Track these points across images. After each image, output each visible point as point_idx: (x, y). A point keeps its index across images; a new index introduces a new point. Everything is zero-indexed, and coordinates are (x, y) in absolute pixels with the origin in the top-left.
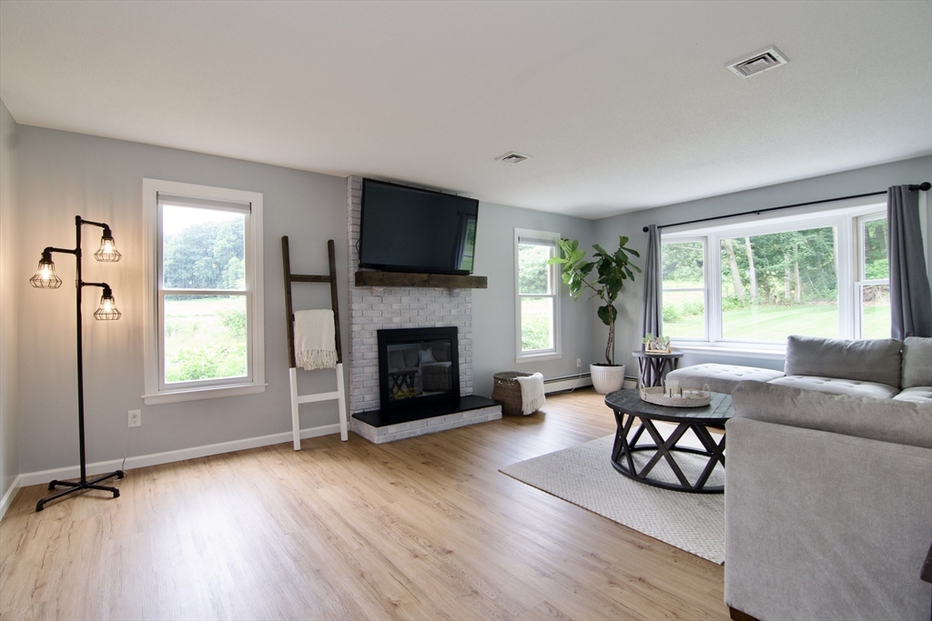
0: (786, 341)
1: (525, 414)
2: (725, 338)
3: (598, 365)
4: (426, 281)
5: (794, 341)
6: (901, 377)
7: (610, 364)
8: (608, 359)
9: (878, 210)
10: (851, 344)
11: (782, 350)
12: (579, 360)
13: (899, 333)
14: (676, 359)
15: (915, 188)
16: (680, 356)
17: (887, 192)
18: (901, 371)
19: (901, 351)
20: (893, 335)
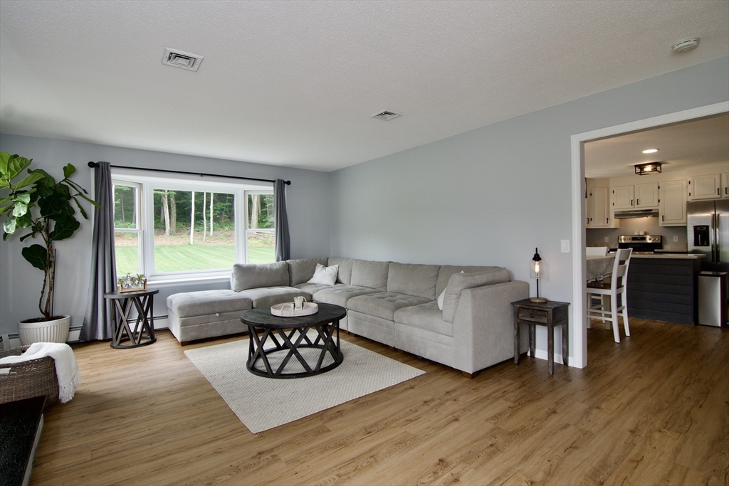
1: (65, 402)
3: (29, 322)
5: (238, 267)
6: (291, 280)
8: (46, 313)
10: (269, 266)
13: (281, 258)
14: (151, 295)
15: (285, 182)
16: (157, 292)
17: (274, 181)
18: (290, 278)
19: (289, 267)
20: (278, 260)
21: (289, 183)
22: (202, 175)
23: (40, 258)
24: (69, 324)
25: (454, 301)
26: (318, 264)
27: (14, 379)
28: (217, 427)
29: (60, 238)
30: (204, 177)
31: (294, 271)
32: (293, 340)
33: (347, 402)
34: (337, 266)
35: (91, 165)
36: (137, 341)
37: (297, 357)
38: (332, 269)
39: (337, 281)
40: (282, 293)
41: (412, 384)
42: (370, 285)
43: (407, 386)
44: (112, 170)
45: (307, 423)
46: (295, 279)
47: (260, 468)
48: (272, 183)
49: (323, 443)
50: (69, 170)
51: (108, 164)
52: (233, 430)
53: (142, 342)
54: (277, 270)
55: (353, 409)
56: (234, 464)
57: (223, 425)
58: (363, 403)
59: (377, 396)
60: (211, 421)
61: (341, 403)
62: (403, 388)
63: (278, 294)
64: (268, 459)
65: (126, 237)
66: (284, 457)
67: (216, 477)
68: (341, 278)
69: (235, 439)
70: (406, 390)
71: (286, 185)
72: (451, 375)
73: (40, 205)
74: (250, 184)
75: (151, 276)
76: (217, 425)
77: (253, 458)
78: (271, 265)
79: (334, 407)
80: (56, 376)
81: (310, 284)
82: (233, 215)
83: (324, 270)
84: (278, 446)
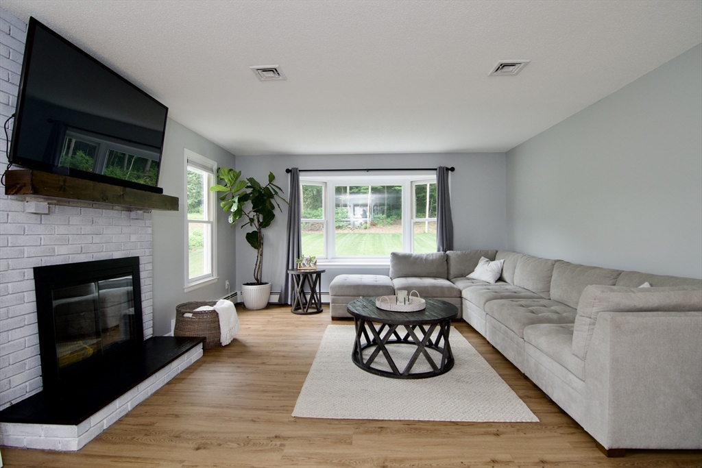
0: (390, 256)
1: (223, 344)
2: (337, 256)
3: (248, 284)
4: (120, 196)
5: (395, 255)
6: (448, 273)
7: (259, 283)
8: (257, 279)
9: (430, 179)
10: (425, 256)
11: (387, 262)
12: (227, 283)
13: (441, 249)
14: (319, 274)
15: (448, 169)
16: (324, 271)
17: (436, 169)
18: (448, 269)
19: (447, 259)
20: (439, 250)
21: (452, 169)
22: (368, 170)
23: (255, 240)
24: (269, 289)
25: (587, 327)
26: (482, 258)
27: (194, 322)
28: (278, 398)
29: (265, 227)
30: (370, 172)
31: (452, 262)
32: (382, 336)
33: (400, 421)
34: (502, 261)
35: (288, 171)
36: (305, 310)
37: (384, 354)
38: (495, 265)
39: (500, 279)
40: (426, 285)
41: (501, 429)
42: (530, 288)
43: (493, 430)
44: (301, 173)
45: (342, 426)
46: (453, 271)
47: (261, 451)
48: (435, 172)
49: (330, 454)
50: (272, 178)
51: (297, 169)
52: (284, 406)
53: (310, 311)
54: (433, 261)
55: (398, 431)
56: (251, 436)
57: (282, 398)
58: (416, 429)
59: (440, 427)
60: (279, 392)
61: (392, 419)
62: (482, 430)
63: (422, 285)
64: (276, 445)
65: (378, 226)
66: (288, 451)
67: (229, 441)
68: (506, 276)
69: (277, 415)
70: (486, 433)
71: (450, 172)
72: (577, 438)
73: (252, 202)
74: (414, 174)
75: (332, 258)
76: (279, 397)
77: (269, 438)
78: (428, 255)
79: (382, 420)
80: (219, 325)
81: (469, 279)
82: (401, 205)
83: (486, 265)
84: (294, 438)
